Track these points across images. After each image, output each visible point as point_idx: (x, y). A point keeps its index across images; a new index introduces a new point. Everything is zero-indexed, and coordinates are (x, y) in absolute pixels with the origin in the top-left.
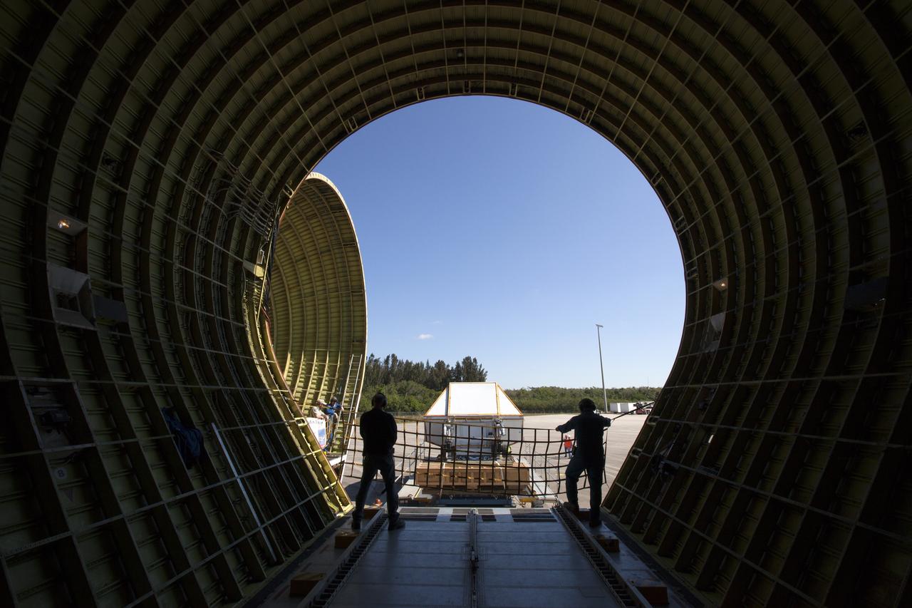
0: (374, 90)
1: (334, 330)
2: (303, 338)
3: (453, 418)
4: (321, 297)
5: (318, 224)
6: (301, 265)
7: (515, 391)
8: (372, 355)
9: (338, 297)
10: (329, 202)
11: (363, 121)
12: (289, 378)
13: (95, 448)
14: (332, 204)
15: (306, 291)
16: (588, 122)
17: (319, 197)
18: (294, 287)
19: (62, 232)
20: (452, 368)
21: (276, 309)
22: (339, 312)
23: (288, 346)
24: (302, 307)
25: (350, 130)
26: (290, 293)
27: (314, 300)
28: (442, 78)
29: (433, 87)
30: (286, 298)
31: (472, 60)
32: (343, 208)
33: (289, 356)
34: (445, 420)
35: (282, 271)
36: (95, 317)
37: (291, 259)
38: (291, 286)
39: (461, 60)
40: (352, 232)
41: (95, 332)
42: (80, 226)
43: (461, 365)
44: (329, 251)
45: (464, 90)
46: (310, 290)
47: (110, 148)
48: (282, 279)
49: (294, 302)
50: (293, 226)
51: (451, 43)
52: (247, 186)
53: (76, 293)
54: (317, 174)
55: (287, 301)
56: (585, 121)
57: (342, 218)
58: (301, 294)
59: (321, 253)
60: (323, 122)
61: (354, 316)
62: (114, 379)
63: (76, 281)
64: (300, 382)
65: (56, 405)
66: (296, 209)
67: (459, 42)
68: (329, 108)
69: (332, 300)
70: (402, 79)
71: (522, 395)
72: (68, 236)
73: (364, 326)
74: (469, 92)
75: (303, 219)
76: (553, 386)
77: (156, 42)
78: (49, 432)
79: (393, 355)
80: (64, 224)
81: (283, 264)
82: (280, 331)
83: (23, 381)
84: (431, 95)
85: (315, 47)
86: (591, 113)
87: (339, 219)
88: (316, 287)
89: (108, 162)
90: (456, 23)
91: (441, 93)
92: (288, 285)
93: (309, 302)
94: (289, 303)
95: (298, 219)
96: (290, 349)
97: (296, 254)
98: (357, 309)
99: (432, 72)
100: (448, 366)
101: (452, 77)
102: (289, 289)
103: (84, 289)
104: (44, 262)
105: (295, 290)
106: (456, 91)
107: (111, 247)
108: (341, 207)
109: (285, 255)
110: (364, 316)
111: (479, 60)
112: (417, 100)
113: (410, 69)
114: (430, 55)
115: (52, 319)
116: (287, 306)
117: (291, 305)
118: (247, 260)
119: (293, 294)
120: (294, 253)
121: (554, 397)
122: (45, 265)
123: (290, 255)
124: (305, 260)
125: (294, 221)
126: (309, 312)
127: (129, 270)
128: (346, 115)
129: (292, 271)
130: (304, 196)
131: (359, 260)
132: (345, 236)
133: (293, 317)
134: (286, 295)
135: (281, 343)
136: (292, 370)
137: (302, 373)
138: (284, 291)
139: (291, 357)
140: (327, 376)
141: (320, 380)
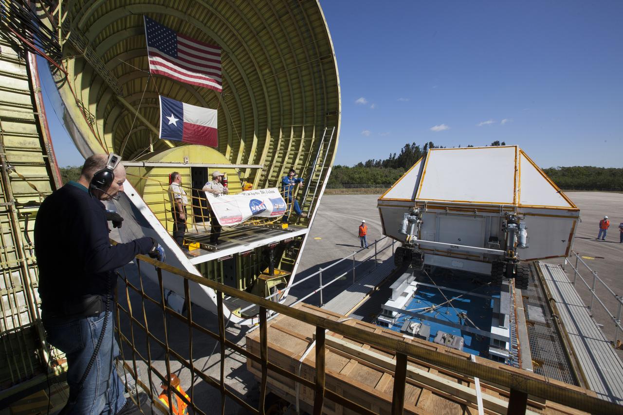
1: (309, 104)
2: (280, 114)
3: (423, 205)
4: (292, 71)
9: (309, 68)
12: (269, 154)
15: (276, 67)
18: (263, 65)
22: (312, 85)
23: (267, 125)
24: (276, 85)
26: (262, 71)
27: (286, 76)
30: (258, 78)
33: (268, 133)
34: (409, 206)
38: (261, 64)
46: (279, 65)
49: (267, 81)
55: (260, 81)
58: (272, 71)
64: (278, 157)
69: (304, 73)
76: (588, 165)
88: (285, 60)
92: (258, 63)
93: (281, 78)
94: (263, 82)
98: (328, 78)
102: (260, 67)
105: (265, 67)
116: (261, 85)
117: (265, 83)
119: (264, 72)
123: (248, 27)
126: (283, 87)
133: (269, 96)
134: (257, 73)
135: (261, 123)
136: (272, 147)
137: (280, 149)
138: (255, 70)
139: (271, 134)
140: (302, 151)
141: (296, 155)
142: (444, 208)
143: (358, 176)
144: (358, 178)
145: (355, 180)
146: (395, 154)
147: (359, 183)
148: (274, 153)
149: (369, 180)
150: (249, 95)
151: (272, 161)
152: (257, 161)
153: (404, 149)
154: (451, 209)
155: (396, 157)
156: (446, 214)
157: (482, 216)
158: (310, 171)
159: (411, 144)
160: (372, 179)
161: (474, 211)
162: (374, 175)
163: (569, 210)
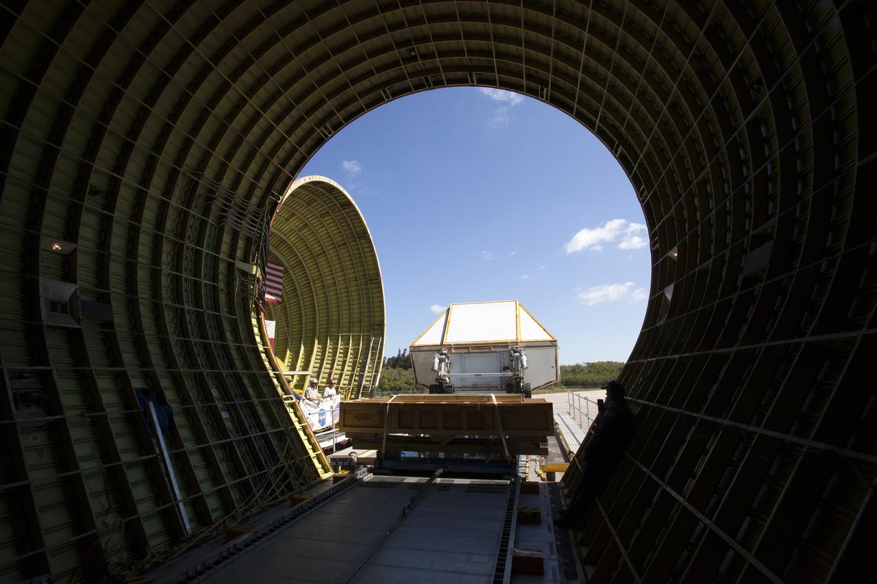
0: (342, 97)
1: (356, 316)
2: (328, 323)
3: (449, 347)
4: (342, 286)
5: (331, 221)
6: (321, 259)
7: (570, 366)
9: (358, 285)
10: (338, 200)
11: (337, 127)
12: (317, 361)
13: (64, 419)
14: (341, 201)
15: (328, 282)
16: (547, 100)
17: (327, 196)
18: (317, 279)
19: (56, 252)
21: (303, 299)
22: (359, 299)
23: (315, 332)
24: (326, 296)
25: (327, 136)
26: (314, 284)
27: (337, 290)
28: (401, 78)
29: (397, 86)
30: (311, 289)
31: (426, 56)
32: (351, 204)
33: (316, 341)
35: (305, 265)
36: (81, 317)
37: (312, 254)
38: (314, 278)
39: (414, 58)
40: (363, 226)
41: (80, 330)
42: (70, 247)
44: (346, 244)
45: (426, 85)
46: (332, 281)
47: (96, 180)
48: (306, 272)
49: (318, 293)
50: (309, 225)
51: (400, 44)
52: (232, 198)
53: (68, 299)
54: (318, 176)
55: (312, 292)
56: (544, 99)
57: (352, 213)
58: (324, 285)
59: (339, 246)
60: (299, 132)
61: (373, 303)
62: (92, 366)
63: (67, 291)
64: (327, 364)
65: (37, 387)
66: (309, 210)
67: (407, 42)
68: (301, 120)
69: (353, 289)
70: (366, 83)
71: (577, 370)
72: (63, 255)
73: (382, 311)
74: (432, 86)
75: (317, 217)
77: (125, 91)
78: (29, 407)
80: (57, 246)
81: (306, 259)
82: (308, 319)
83: (7, 369)
84: (396, 94)
85: (274, 69)
86: (547, 91)
87: (350, 214)
88: (337, 277)
89: (95, 192)
90: (399, 25)
91: (405, 91)
92: (312, 278)
93: (332, 291)
94: (314, 294)
95: (313, 218)
96: (317, 335)
97: (317, 249)
98: (375, 295)
99: (392, 72)
101: (412, 75)
102: (314, 281)
103: (74, 295)
104: (37, 277)
105: (318, 281)
106: (419, 87)
107: (102, 261)
108: (350, 204)
109: (306, 251)
110: (382, 302)
111: (430, 55)
112: (384, 100)
113: (369, 73)
114: (385, 57)
115: (41, 320)
116: (313, 296)
117: (316, 295)
118: (241, 260)
119: (317, 286)
120: (314, 249)
121: (612, 372)
122: (38, 280)
123: (310, 250)
124: (324, 254)
125: (310, 220)
126: (333, 300)
127: (121, 278)
128: (321, 123)
129: (314, 265)
130: (314, 197)
131: (372, 251)
132: (358, 229)
133: (318, 306)
134: (310, 286)
135: (309, 330)
136: (320, 353)
137: (328, 356)
138: (309, 283)
139: (319, 343)
140: (350, 358)
141: (344, 362)
142: (468, 348)
148: (322, 360)
150: (299, 304)
151: (320, 368)
152: (306, 367)
154: (473, 348)
156: (469, 353)
157: (496, 352)
158: (361, 377)
161: (490, 348)
163: (551, 341)
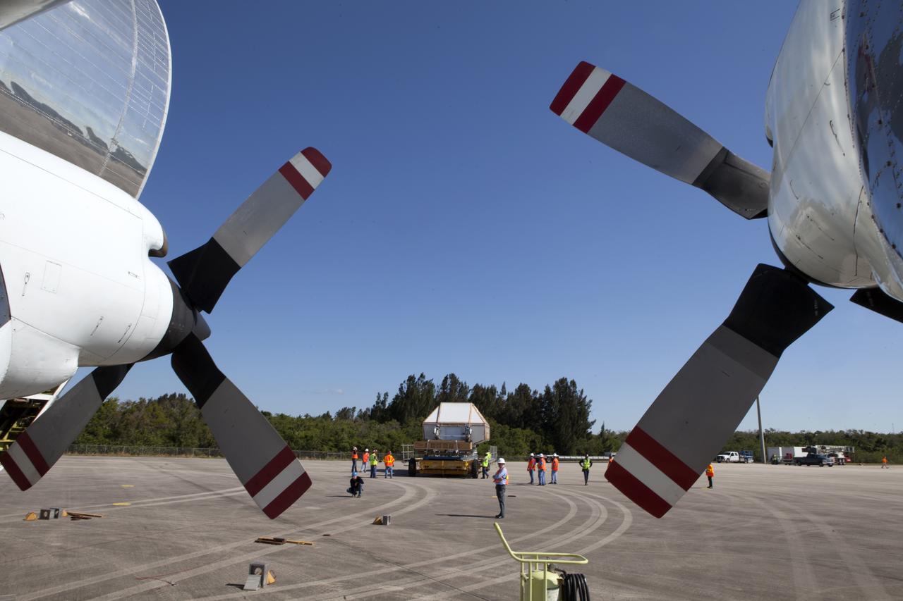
3: (440, 424)
8: (422, 376)
20: (540, 394)
34: (436, 424)
43: (552, 390)
79: (453, 376)
100: (535, 392)
143: (302, 434)
144: (301, 438)
145: (296, 443)
146: (386, 395)
147: (303, 448)
149: (324, 442)
153: (405, 386)
155: (389, 401)
159: (417, 376)
160: (330, 440)
162: (337, 433)
